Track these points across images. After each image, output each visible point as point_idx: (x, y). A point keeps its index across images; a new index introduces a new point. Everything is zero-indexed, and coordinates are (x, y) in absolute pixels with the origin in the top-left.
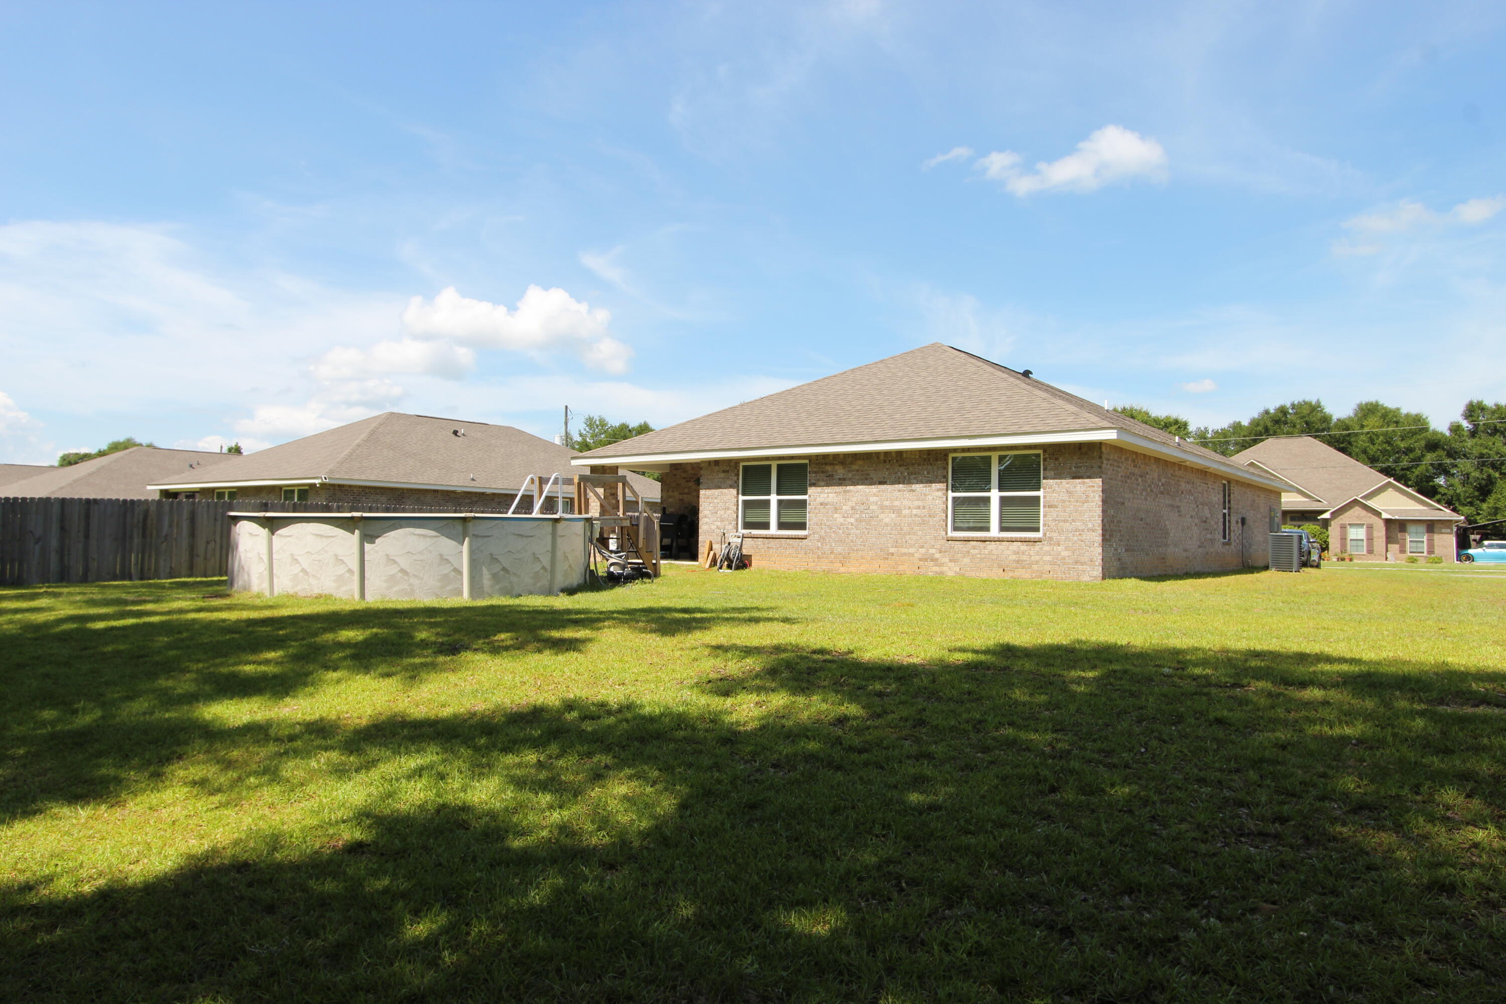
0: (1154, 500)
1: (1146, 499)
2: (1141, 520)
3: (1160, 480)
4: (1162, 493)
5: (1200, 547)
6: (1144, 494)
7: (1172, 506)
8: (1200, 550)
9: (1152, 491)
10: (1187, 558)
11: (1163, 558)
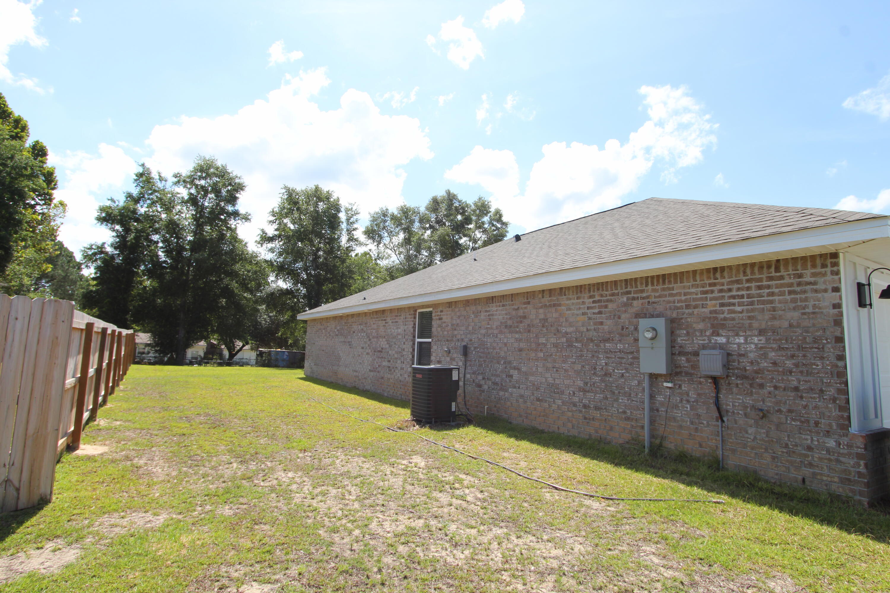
0: (331, 340)
1: (326, 340)
2: (323, 351)
3: (336, 328)
4: (337, 335)
5: (370, 371)
6: (325, 337)
7: (344, 342)
8: (372, 374)
9: (330, 335)
10: (356, 376)
11: (336, 373)
